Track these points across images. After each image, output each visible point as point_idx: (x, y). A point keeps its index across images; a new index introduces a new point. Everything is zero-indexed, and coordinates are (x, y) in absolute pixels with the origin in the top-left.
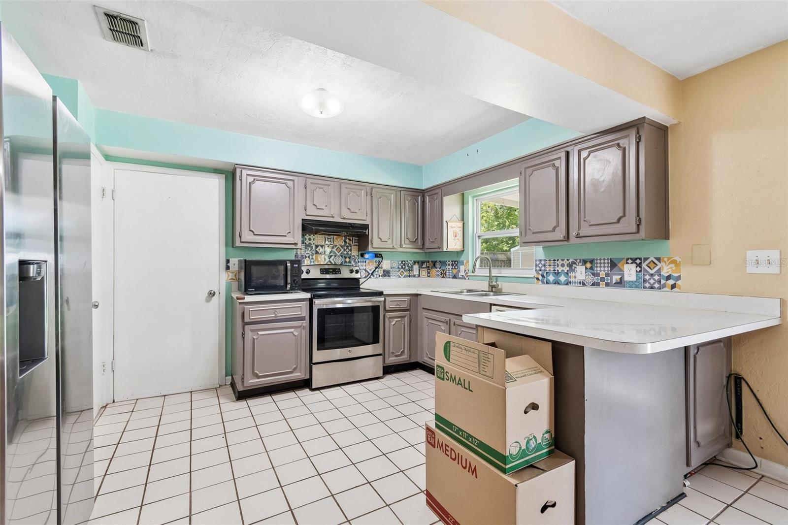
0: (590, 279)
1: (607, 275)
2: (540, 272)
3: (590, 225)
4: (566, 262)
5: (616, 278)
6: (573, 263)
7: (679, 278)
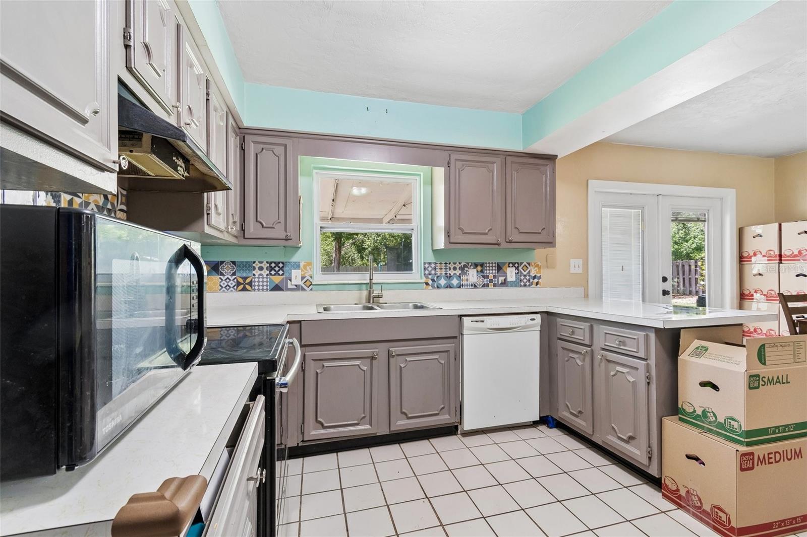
0: (481, 281)
1: (495, 277)
2: (430, 277)
3: (521, 233)
4: (458, 267)
5: (501, 279)
6: (465, 266)
7: (540, 278)
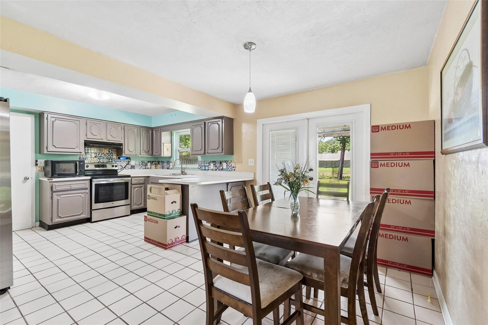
0: (215, 168)
1: (219, 167)
2: (200, 166)
3: (211, 149)
4: (208, 162)
5: (221, 167)
6: (210, 162)
7: (235, 167)
